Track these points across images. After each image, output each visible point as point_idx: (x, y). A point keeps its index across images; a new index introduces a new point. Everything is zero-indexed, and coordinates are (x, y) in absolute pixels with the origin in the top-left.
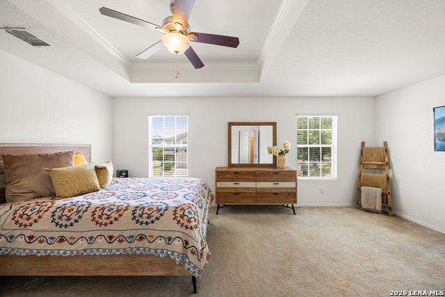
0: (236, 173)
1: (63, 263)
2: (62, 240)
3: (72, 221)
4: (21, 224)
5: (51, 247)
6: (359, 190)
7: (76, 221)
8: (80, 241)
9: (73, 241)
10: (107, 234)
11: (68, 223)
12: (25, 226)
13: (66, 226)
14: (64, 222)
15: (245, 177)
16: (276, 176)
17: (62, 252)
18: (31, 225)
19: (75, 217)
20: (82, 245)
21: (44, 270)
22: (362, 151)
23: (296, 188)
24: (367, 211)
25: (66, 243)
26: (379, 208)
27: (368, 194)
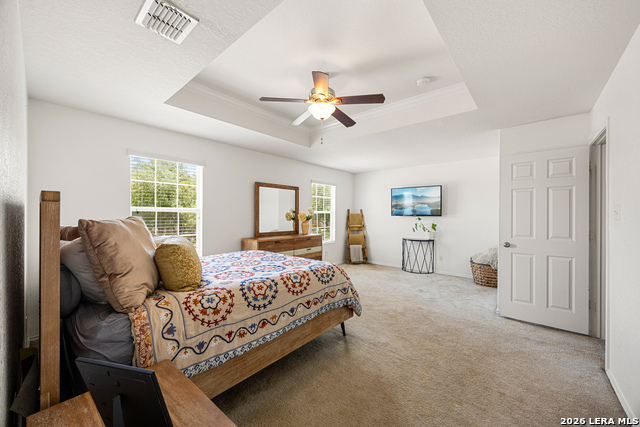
0: (277, 242)
1: (260, 354)
2: (264, 323)
3: (269, 298)
4: (209, 323)
5: (255, 336)
6: (349, 249)
7: (274, 297)
8: (282, 318)
9: (275, 320)
10: (304, 301)
11: (266, 302)
12: (216, 322)
13: (265, 306)
14: (261, 303)
15: (285, 245)
16: (308, 242)
17: (268, 337)
18: (224, 318)
19: (270, 293)
20: (285, 321)
21: (239, 374)
22: (348, 217)
23: (321, 252)
24: (354, 264)
25: (268, 325)
26: (362, 260)
27: (355, 251)
